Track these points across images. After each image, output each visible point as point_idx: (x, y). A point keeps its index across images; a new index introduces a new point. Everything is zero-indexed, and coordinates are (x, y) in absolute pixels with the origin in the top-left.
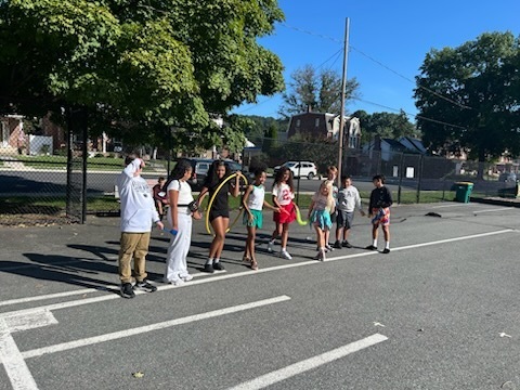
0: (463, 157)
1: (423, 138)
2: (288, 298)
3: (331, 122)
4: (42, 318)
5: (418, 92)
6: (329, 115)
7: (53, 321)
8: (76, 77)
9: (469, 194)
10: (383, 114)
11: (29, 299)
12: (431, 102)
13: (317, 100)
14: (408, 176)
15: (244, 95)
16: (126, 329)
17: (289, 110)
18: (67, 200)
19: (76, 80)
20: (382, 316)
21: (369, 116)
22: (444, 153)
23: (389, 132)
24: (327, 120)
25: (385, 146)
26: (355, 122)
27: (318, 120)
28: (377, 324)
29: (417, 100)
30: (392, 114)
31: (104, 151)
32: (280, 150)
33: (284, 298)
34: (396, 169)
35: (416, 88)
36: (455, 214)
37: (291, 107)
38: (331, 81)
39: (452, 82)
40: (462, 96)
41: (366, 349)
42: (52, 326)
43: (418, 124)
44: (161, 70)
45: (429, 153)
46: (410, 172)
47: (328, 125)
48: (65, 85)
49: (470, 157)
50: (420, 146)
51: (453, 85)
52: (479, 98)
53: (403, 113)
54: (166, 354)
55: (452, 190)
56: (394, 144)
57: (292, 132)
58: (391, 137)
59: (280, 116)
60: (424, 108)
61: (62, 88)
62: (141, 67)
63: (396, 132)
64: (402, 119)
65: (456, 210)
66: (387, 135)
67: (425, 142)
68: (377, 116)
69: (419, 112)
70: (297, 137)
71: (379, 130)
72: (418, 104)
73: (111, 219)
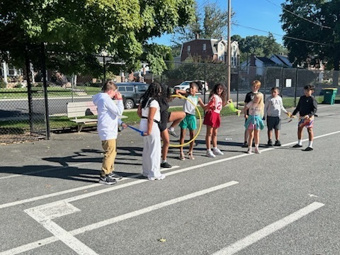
0: (322, 68)
1: (289, 55)
2: (237, 183)
3: (216, 46)
4: (66, 208)
5: (284, 17)
6: (213, 41)
7: (76, 209)
8: (49, 22)
9: (334, 97)
10: (254, 37)
11: (47, 196)
12: (295, 24)
13: (202, 28)
14: (287, 86)
15: (165, 28)
16: (133, 211)
17: (180, 39)
18: (29, 122)
19: (49, 25)
20: (312, 190)
21: (243, 40)
22: (306, 66)
23: (260, 52)
24: (213, 45)
25: (259, 63)
26: (235, 44)
27: (205, 45)
28: (311, 195)
29: (283, 24)
30: (262, 37)
31: (34, 82)
32: (177, 72)
33: (233, 183)
34: (278, 81)
35: (282, 13)
36: (327, 114)
37: (181, 36)
38: (212, 12)
39: (311, 7)
40: (319, 18)
41: (313, 213)
42: (77, 213)
43: (285, 44)
44: (120, 11)
45: (295, 66)
46: (289, 83)
47: (214, 48)
48: (39, 28)
49: (327, 68)
50: (287, 61)
51: (312, 10)
52: (334, 19)
53: (271, 35)
54: (173, 225)
55: (321, 94)
56: (266, 61)
57: (184, 57)
58: (262, 55)
59: (173, 44)
60: (289, 30)
61: (36, 31)
62: (106, 10)
63: (266, 52)
64: (270, 41)
65: (327, 111)
66: (259, 54)
67: (291, 58)
68: (249, 39)
69: (285, 33)
70: (189, 60)
71: (252, 50)
72: (284, 27)
73: (67, 134)
